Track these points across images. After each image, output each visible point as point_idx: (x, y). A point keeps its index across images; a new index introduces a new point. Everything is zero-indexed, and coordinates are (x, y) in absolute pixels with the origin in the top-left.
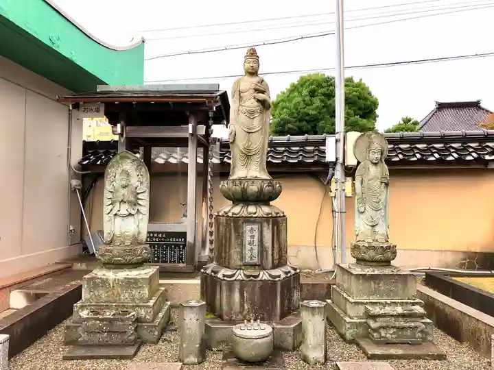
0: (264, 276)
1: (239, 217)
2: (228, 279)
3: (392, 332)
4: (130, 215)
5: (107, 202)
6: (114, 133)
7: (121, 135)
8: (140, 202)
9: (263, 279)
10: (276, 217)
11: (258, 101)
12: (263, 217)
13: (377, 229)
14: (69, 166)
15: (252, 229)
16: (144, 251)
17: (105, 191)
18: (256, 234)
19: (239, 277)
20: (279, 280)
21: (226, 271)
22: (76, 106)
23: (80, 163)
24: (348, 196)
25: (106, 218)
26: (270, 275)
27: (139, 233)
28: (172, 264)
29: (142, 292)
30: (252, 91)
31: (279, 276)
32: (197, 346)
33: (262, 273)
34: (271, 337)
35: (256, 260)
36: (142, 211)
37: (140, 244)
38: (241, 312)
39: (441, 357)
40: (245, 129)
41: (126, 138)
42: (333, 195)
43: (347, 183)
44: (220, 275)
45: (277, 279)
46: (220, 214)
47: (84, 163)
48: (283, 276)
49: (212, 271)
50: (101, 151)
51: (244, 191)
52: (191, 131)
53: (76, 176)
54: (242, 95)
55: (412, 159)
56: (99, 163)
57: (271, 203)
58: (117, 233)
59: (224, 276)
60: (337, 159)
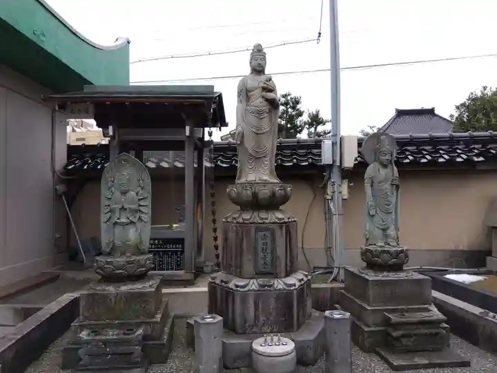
0: (279, 284)
1: (251, 223)
2: (242, 290)
3: (412, 339)
4: (132, 223)
5: (104, 210)
6: (105, 135)
7: (113, 138)
8: (142, 209)
9: (279, 288)
10: (289, 222)
11: (267, 100)
12: (276, 223)
13: (389, 232)
14: (54, 171)
15: (265, 235)
16: (148, 262)
17: (103, 198)
18: (269, 241)
19: (254, 287)
20: (295, 289)
21: (239, 281)
22: (63, 107)
23: (65, 167)
24: (344, 198)
25: (103, 226)
26: (286, 284)
27: (141, 242)
28: (169, 272)
29: (147, 307)
30: (259, 91)
31: (294, 285)
32: (215, 366)
33: (276, 282)
34: (294, 354)
35: (269, 269)
36: (143, 218)
37: (143, 253)
38: (255, 324)
39: (465, 364)
40: (254, 130)
41: (119, 141)
42: (330, 198)
43: (343, 185)
44: (231, 285)
45: (293, 288)
46: (229, 220)
47: (70, 167)
48: (298, 284)
49: (222, 281)
50: (88, 155)
51: (255, 195)
52: (187, 134)
53: (62, 181)
54: (249, 94)
55: (405, 161)
56: (85, 167)
57: (281, 207)
58: (118, 243)
59: (237, 286)
60: (334, 161)
